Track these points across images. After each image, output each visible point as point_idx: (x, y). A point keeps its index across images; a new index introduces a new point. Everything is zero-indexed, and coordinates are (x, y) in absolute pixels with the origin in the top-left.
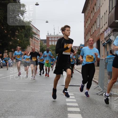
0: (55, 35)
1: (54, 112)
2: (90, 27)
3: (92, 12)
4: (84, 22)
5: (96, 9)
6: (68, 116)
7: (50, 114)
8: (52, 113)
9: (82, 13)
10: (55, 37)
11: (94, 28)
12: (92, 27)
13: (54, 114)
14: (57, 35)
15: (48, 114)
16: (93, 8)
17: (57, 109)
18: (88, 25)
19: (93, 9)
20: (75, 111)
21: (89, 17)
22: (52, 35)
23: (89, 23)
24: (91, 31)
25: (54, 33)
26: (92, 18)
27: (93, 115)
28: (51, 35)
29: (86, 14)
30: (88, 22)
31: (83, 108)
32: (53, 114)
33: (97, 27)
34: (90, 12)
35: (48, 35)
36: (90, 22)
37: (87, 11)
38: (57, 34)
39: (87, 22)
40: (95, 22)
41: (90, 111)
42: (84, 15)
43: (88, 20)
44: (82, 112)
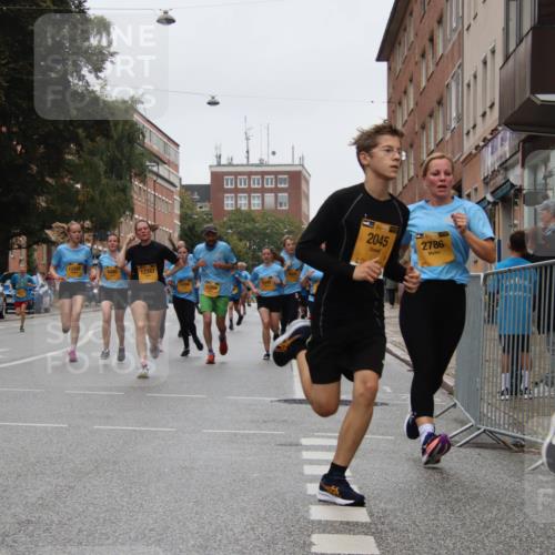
0: (252, 165)
1: (249, 527)
2: (417, 128)
3: (423, 56)
4: (389, 102)
5: (445, 41)
6: (312, 544)
7: (227, 537)
8: (236, 531)
9: (379, 59)
10: (250, 174)
11: (436, 132)
12: (423, 127)
13: (247, 538)
14: (261, 164)
15: (219, 537)
16: (428, 36)
17: (263, 513)
18: (406, 118)
19: (432, 40)
20: (348, 523)
21: (411, 81)
22: (237, 165)
23: (412, 106)
24: (420, 147)
25: (248, 152)
26: (423, 84)
27: (431, 540)
28: (230, 165)
29: (399, 66)
30: (405, 102)
31: (382, 505)
32: (243, 537)
33: (446, 128)
34: (418, 58)
35: (219, 165)
36: (417, 104)
37: (402, 52)
38: (261, 160)
39: (400, 103)
40: (440, 103)
41: (414, 522)
42: (389, 69)
43: (405, 92)
44: (379, 527)
